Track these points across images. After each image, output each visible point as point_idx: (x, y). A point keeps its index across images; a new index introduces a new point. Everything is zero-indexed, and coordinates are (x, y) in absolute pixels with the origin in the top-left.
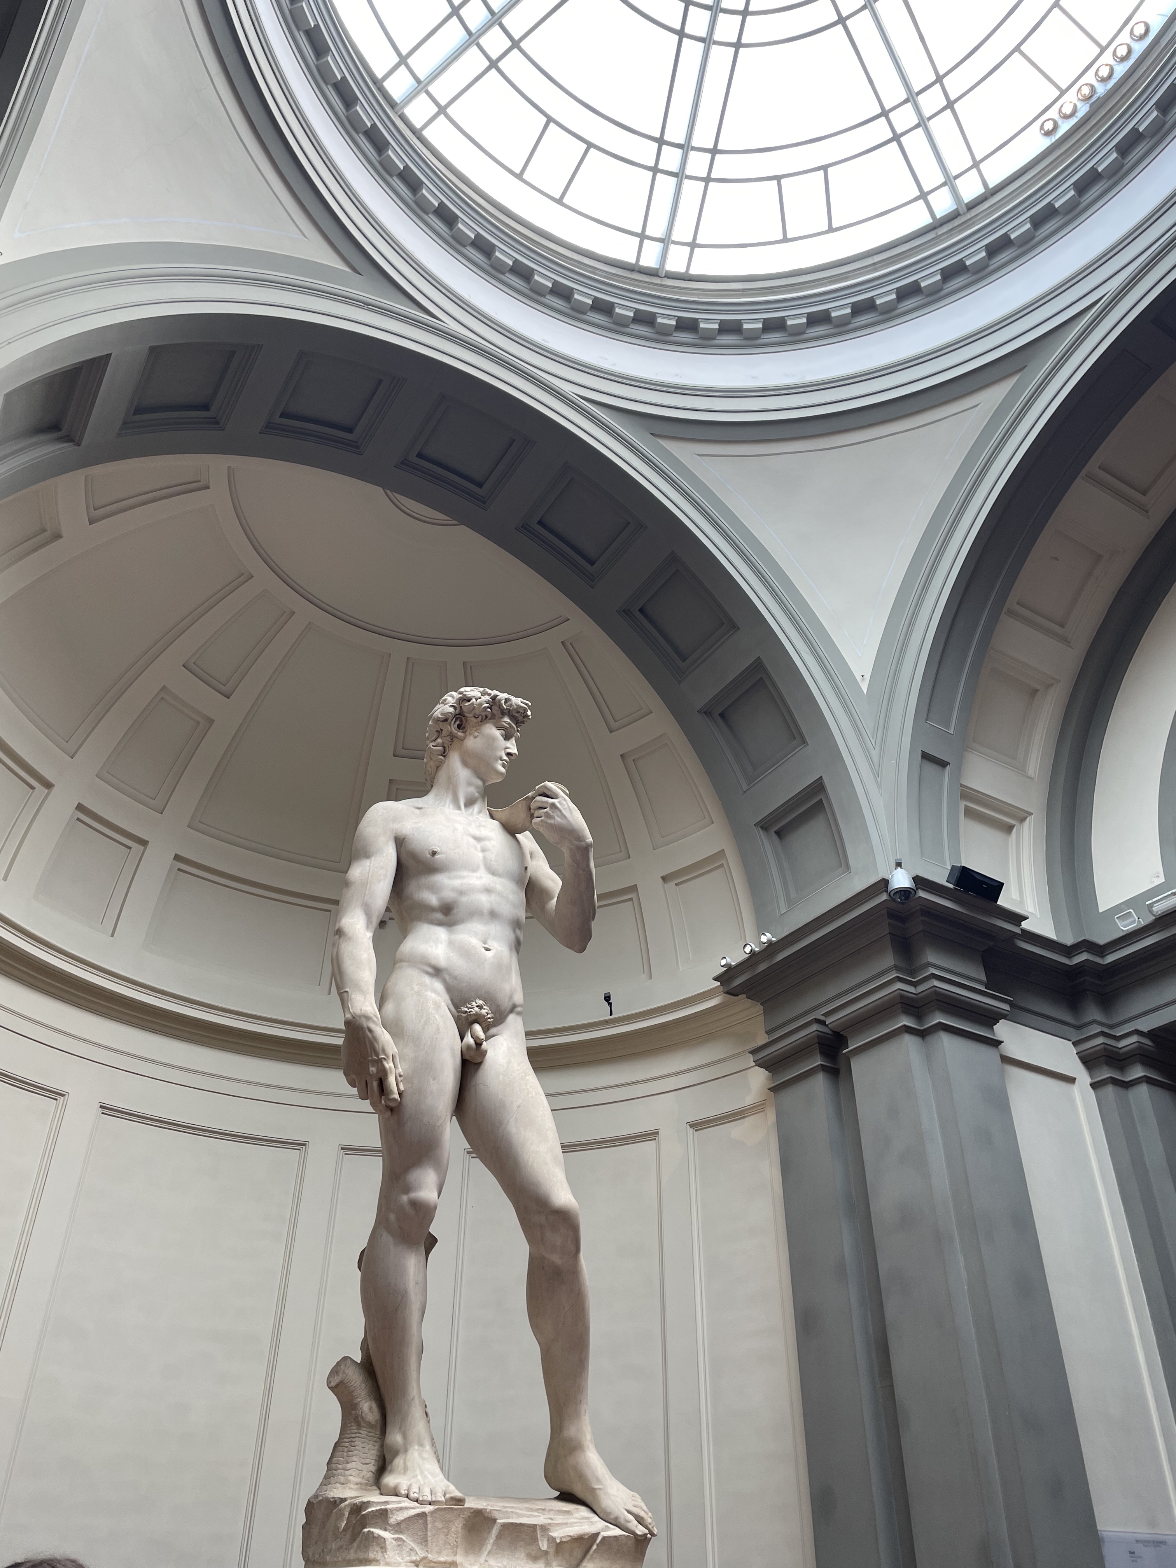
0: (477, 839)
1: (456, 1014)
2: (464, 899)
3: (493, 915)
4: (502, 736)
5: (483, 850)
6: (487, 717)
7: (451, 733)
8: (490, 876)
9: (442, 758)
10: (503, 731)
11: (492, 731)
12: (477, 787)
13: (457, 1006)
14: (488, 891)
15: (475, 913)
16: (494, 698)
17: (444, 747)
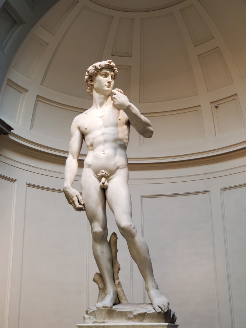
0: (101, 117)
1: (97, 176)
2: (95, 140)
3: (105, 141)
4: (104, 77)
5: (103, 120)
6: (96, 74)
7: (90, 84)
8: (105, 128)
9: (91, 93)
10: (104, 76)
11: (100, 78)
12: (102, 98)
13: (96, 174)
14: (103, 134)
15: (99, 143)
16: (95, 67)
17: (91, 89)
